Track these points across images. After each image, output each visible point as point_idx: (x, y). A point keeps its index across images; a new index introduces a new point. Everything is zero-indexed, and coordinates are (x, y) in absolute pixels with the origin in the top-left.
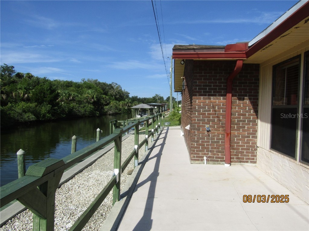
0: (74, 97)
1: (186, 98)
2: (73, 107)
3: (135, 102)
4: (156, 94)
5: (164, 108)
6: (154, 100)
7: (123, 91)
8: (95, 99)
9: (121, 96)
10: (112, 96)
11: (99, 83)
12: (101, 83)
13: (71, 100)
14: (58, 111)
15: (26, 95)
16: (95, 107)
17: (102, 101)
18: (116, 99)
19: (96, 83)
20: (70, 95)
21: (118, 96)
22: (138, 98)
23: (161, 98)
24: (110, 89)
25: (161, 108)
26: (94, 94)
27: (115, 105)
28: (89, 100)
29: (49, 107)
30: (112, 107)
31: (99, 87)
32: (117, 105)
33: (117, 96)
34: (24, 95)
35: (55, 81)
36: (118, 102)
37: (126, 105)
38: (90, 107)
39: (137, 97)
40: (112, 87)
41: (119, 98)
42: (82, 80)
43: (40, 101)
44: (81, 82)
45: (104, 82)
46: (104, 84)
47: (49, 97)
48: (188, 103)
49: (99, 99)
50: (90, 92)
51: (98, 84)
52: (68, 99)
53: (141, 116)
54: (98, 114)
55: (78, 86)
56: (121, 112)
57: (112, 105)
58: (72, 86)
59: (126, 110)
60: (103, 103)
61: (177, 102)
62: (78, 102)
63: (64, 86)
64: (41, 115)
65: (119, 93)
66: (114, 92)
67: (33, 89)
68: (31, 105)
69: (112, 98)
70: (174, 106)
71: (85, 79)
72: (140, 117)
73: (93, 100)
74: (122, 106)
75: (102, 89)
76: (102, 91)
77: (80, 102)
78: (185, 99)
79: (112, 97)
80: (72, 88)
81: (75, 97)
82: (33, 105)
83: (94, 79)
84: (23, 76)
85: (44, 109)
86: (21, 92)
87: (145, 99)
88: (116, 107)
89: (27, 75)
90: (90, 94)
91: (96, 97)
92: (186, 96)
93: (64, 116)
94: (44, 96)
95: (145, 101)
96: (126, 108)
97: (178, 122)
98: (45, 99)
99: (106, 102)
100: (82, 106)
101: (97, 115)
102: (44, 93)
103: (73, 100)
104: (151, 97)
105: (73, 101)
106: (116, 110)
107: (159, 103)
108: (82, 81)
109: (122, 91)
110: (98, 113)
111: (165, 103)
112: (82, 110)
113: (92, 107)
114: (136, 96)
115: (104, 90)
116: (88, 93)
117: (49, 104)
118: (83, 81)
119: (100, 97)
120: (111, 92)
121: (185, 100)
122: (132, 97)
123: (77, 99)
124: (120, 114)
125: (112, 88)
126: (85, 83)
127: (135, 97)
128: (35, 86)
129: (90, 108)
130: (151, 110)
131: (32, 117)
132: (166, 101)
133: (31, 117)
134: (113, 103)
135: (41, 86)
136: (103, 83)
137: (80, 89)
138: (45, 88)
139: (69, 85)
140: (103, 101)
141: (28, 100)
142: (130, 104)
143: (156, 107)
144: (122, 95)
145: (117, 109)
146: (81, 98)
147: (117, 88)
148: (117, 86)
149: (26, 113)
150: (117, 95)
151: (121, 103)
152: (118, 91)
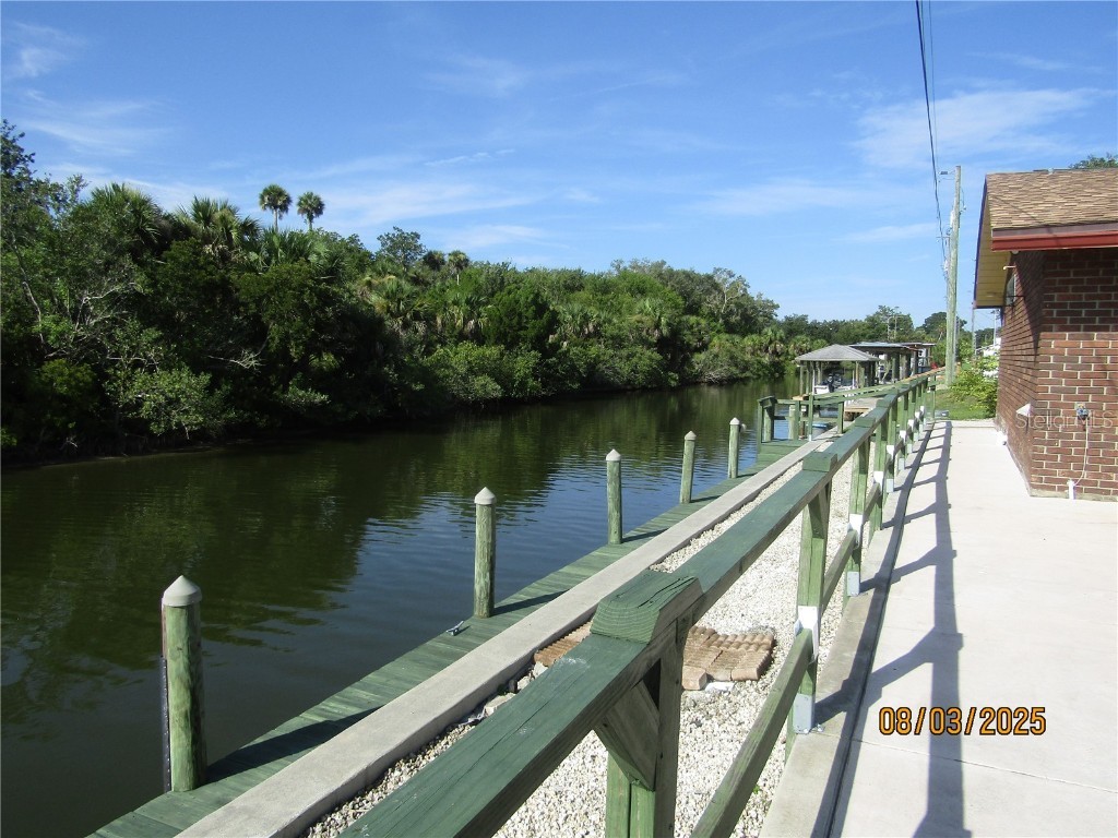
0: (599, 325)
1: (1021, 331)
2: (598, 356)
3: (798, 337)
4: (881, 307)
5: (917, 359)
6: (873, 329)
7: (755, 299)
8: (665, 331)
9: (747, 318)
10: (713, 316)
11: (672, 274)
12: (677, 273)
13: (589, 336)
14: (557, 371)
15: (472, 322)
16: (666, 358)
17: (688, 337)
18: (730, 329)
19: (660, 275)
20: (586, 319)
21: (739, 318)
22: (810, 321)
23: (904, 322)
24: (708, 292)
25: (903, 360)
26: (662, 313)
27: (728, 351)
28: (644, 333)
29: (535, 356)
30: (716, 356)
31: (669, 287)
32: (733, 350)
33: (733, 319)
34: (465, 322)
35: (531, 271)
36: (737, 338)
37: (767, 351)
38: (648, 358)
39: (804, 318)
40: (716, 286)
41: (739, 323)
42: (612, 265)
43: (508, 337)
44: (610, 273)
45: (688, 269)
46: (689, 276)
47: (534, 327)
48: (1028, 346)
49: (675, 332)
50: (647, 305)
51: (666, 276)
52: (582, 330)
53: (832, 389)
54: (675, 380)
55: (603, 288)
56: (748, 374)
57: (716, 350)
58: (581, 287)
59: (764, 366)
60: (689, 345)
61: (970, 334)
62: (610, 342)
63: (559, 290)
64: (515, 380)
65: (739, 306)
66: (722, 302)
67: (487, 303)
68: (488, 352)
69: (713, 324)
70: (958, 351)
71: (621, 262)
72: (827, 390)
73: (656, 333)
74: (753, 354)
75: (681, 294)
76: (680, 301)
77: (618, 342)
78: (1015, 333)
79: (716, 320)
80: (583, 295)
81: (601, 326)
82: (492, 351)
83: (655, 259)
84: (443, 262)
85: (524, 362)
86: (458, 313)
87: (836, 325)
88: (732, 358)
89: (452, 258)
90: (646, 315)
91: (668, 324)
92: (1018, 327)
93: (576, 386)
94: (519, 323)
95: (835, 335)
96: (766, 360)
97: (984, 407)
98: (522, 333)
99: (700, 340)
100: (624, 352)
101: (673, 383)
102: (520, 315)
103: (597, 334)
104: (862, 318)
105: (595, 340)
106: (733, 369)
107: (895, 342)
108: (613, 269)
109: (750, 299)
110: (676, 376)
111: (916, 339)
112: (625, 368)
113: (657, 356)
114: (800, 314)
115: (686, 295)
116: (641, 312)
117: (534, 348)
118: (618, 268)
119: (680, 321)
120: (712, 303)
121: (1016, 338)
122: (787, 318)
123: (609, 330)
124: (744, 381)
125: (716, 289)
126: (624, 275)
127: (798, 319)
128: (493, 295)
129: (651, 359)
130: (869, 367)
131: (494, 389)
132: (923, 333)
133: (489, 388)
134: (720, 342)
135: (509, 293)
136: (684, 272)
137: (610, 296)
138: (522, 300)
139: (572, 283)
140: (691, 337)
141: (478, 337)
142: (779, 346)
143: (882, 357)
144: (750, 312)
145: (736, 365)
146: (620, 329)
147: (734, 287)
148: (732, 280)
149: (476, 374)
150: (731, 313)
151: (748, 341)
152: (738, 298)
